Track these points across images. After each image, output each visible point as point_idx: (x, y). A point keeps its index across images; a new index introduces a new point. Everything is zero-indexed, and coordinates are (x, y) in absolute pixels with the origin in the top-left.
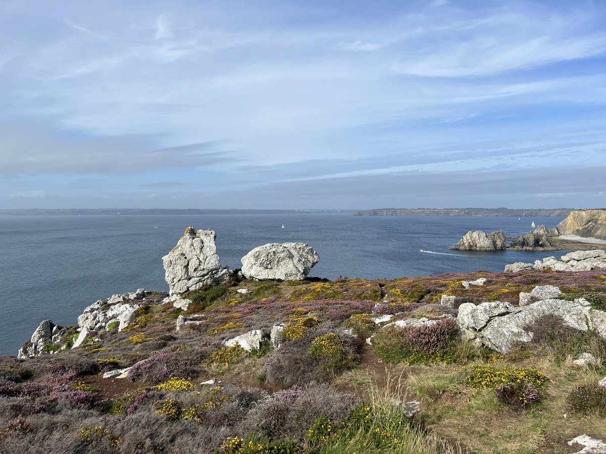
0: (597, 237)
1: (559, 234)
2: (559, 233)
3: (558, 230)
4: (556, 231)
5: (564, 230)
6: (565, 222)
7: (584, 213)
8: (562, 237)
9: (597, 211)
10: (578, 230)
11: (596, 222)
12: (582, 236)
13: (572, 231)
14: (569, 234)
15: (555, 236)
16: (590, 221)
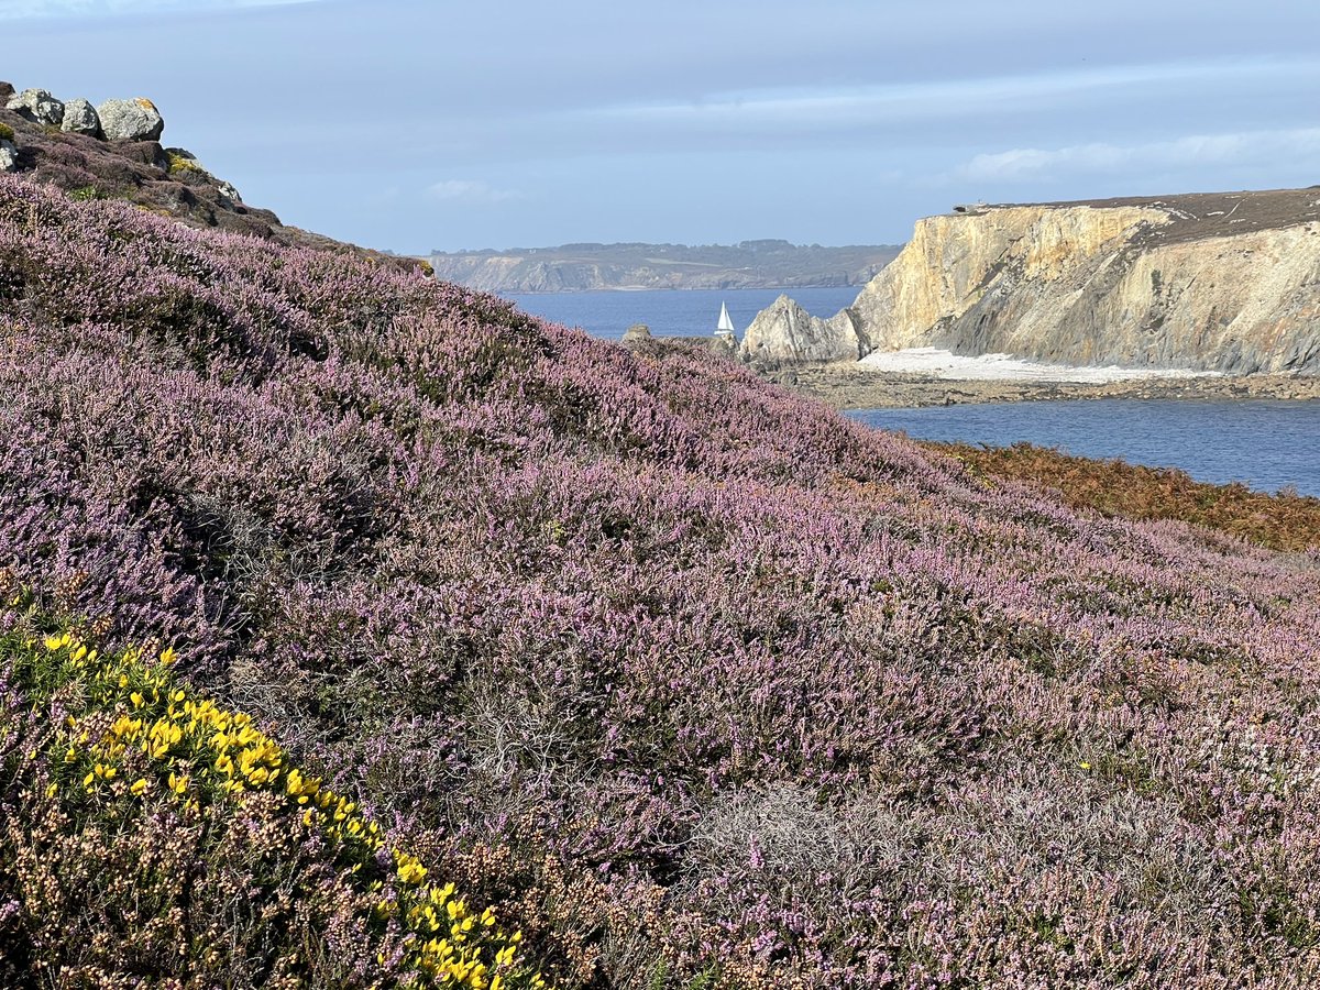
0: (1023, 351)
1: (864, 347)
2: (863, 339)
3: (858, 325)
4: (850, 331)
5: (888, 324)
6: (889, 280)
7: (970, 228)
8: (876, 362)
9: (1028, 212)
10: (947, 320)
11: (1016, 273)
12: (961, 348)
13: (922, 324)
14: (911, 346)
15: (841, 358)
16: (998, 268)
